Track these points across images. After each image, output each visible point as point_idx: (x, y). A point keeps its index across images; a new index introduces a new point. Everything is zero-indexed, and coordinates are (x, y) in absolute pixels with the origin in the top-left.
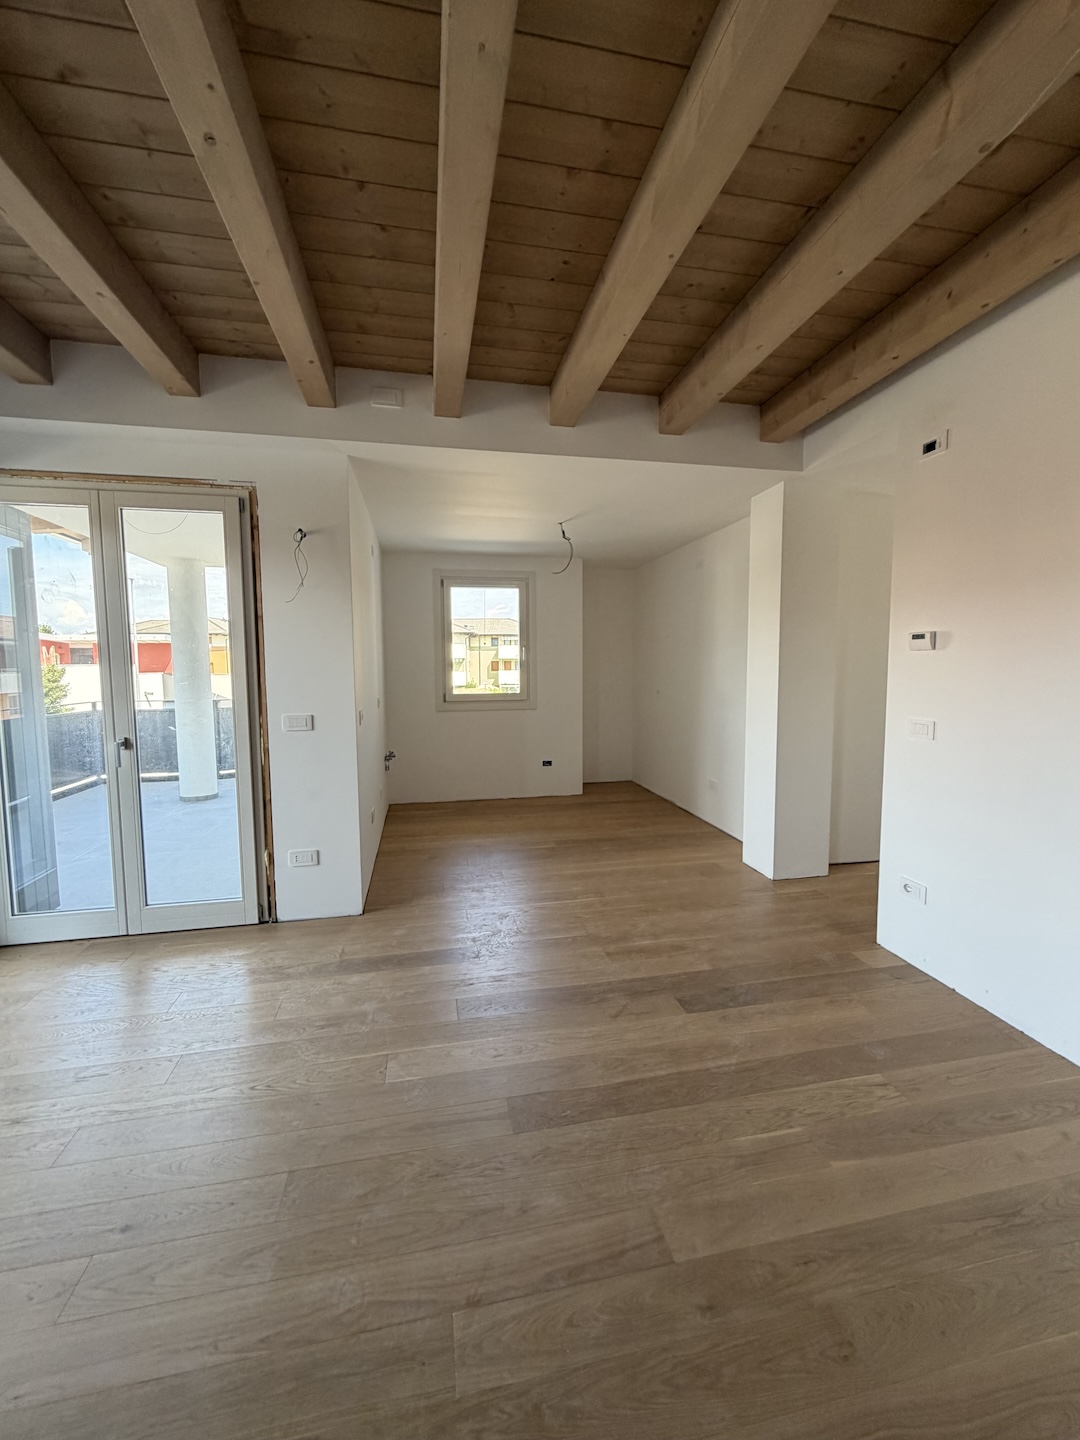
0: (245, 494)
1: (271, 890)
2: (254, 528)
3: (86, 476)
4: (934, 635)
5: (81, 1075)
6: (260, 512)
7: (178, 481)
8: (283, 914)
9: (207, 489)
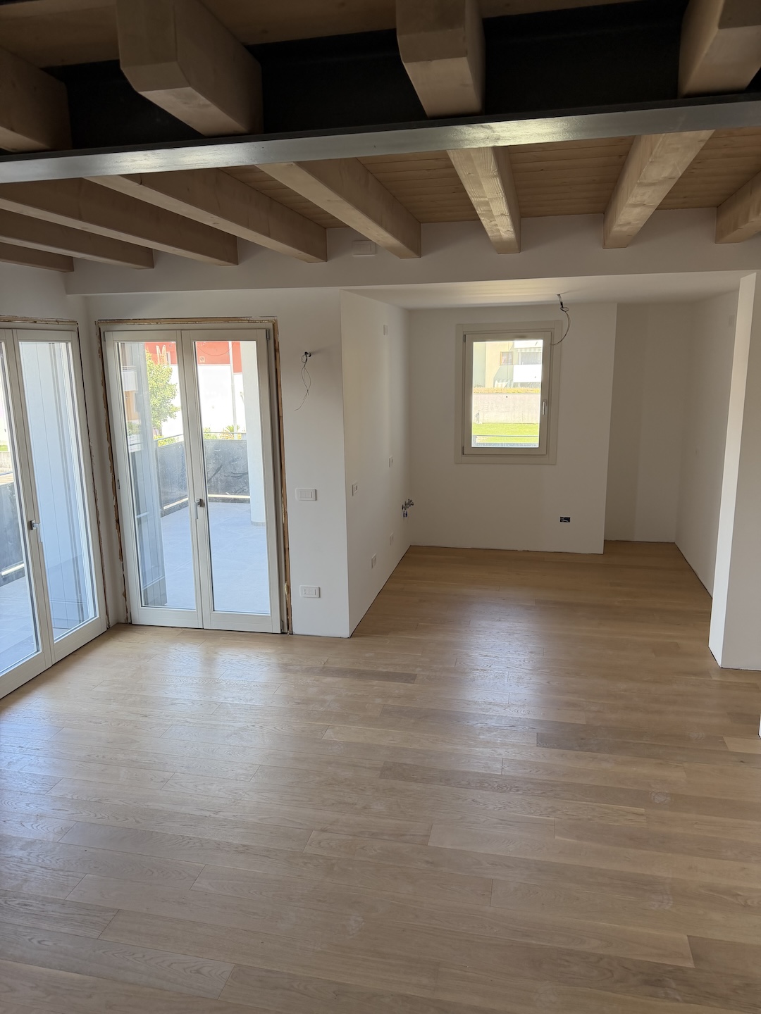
0: (270, 326)
1: (289, 611)
2: (276, 350)
5: (174, 702)
6: (280, 339)
7: (227, 319)
8: (297, 629)
9: (246, 325)
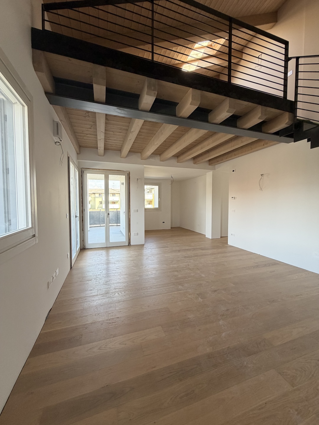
0: (128, 173)
1: (130, 240)
2: (129, 178)
3: (104, 170)
4: (234, 197)
6: (130, 176)
7: (118, 170)
8: (132, 244)
9: (123, 172)
